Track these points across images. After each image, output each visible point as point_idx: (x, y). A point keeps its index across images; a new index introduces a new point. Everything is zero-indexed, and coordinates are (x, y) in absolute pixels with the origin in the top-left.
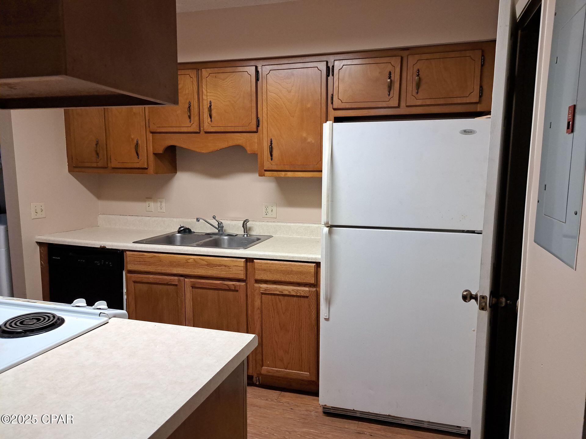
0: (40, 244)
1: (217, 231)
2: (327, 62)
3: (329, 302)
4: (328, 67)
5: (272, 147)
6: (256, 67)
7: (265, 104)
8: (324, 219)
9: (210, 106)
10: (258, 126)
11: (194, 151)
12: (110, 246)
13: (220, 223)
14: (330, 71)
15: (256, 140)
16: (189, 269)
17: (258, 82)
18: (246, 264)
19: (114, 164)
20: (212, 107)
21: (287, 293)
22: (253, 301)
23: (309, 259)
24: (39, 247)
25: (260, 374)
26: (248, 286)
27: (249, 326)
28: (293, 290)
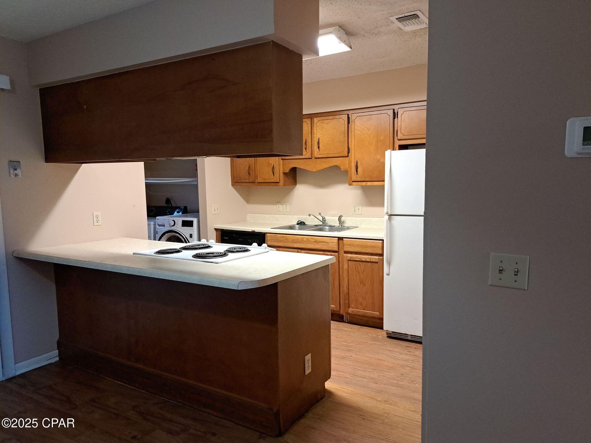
0: (216, 229)
1: (321, 223)
2: (394, 110)
3: (389, 264)
4: (394, 113)
5: (357, 166)
6: (348, 115)
7: (353, 138)
8: (386, 211)
9: (319, 141)
10: (349, 153)
11: (308, 170)
12: (258, 230)
13: (324, 218)
14: (395, 115)
15: (347, 162)
16: (304, 244)
17: (349, 124)
18: (339, 241)
19: (260, 180)
20: (320, 142)
21: (364, 260)
22: (343, 265)
23: (378, 238)
24: (215, 232)
25: (348, 313)
26: (340, 255)
27: (340, 282)
28: (368, 258)
